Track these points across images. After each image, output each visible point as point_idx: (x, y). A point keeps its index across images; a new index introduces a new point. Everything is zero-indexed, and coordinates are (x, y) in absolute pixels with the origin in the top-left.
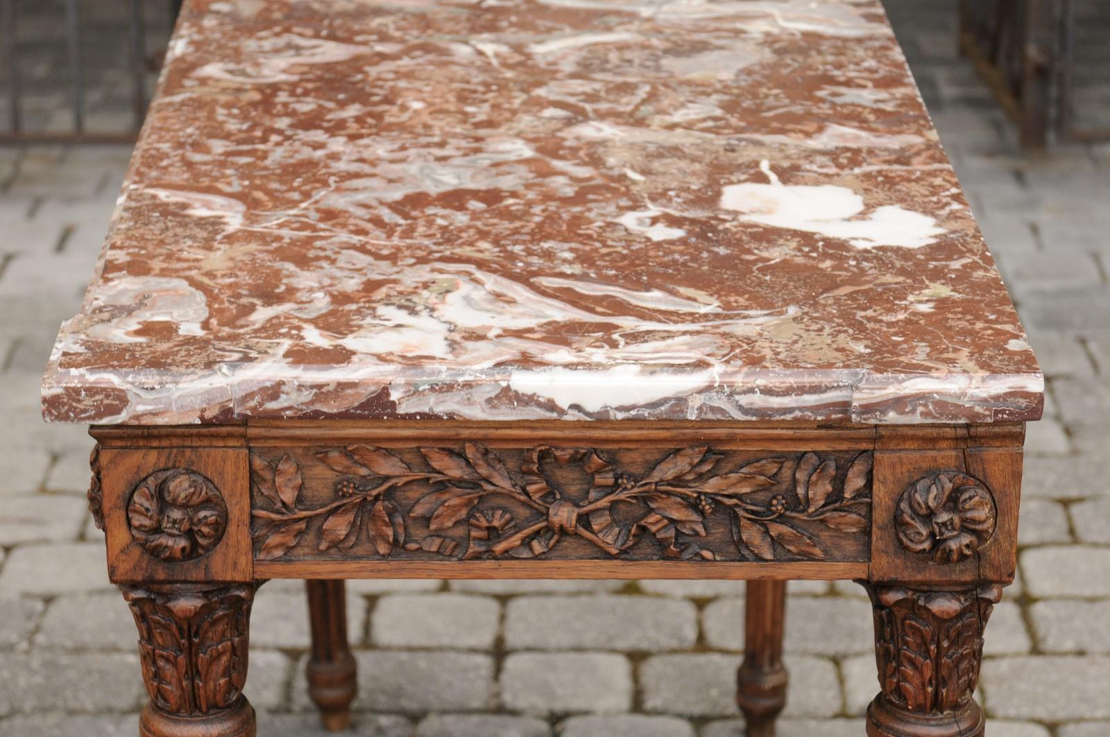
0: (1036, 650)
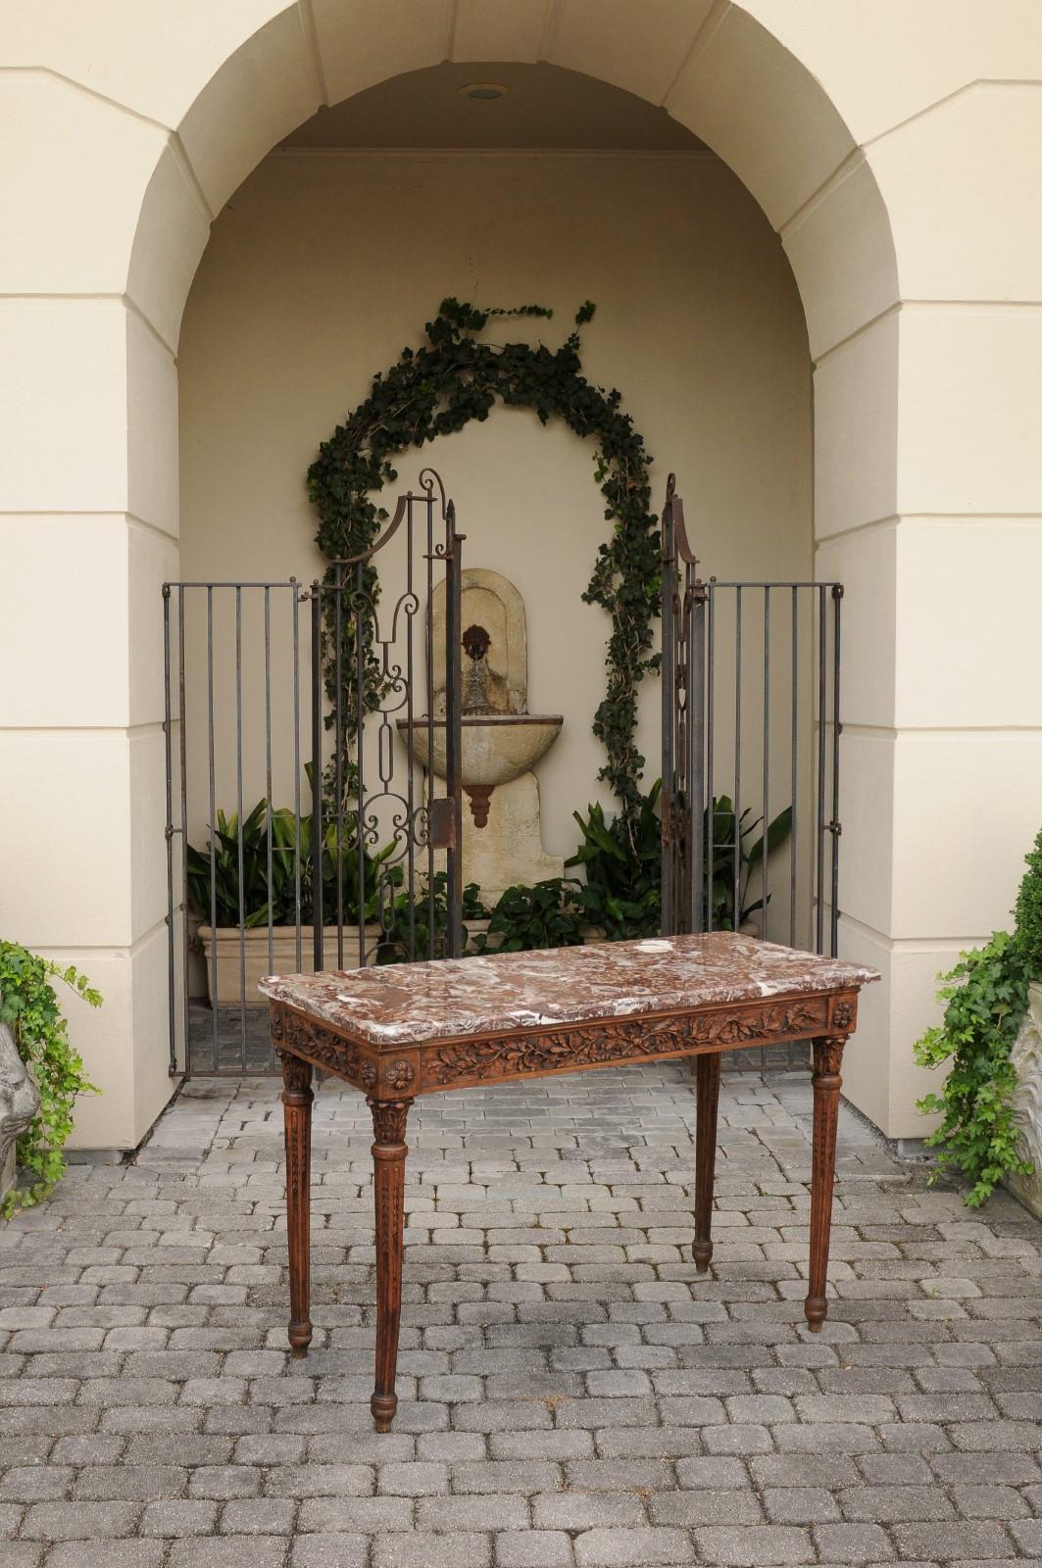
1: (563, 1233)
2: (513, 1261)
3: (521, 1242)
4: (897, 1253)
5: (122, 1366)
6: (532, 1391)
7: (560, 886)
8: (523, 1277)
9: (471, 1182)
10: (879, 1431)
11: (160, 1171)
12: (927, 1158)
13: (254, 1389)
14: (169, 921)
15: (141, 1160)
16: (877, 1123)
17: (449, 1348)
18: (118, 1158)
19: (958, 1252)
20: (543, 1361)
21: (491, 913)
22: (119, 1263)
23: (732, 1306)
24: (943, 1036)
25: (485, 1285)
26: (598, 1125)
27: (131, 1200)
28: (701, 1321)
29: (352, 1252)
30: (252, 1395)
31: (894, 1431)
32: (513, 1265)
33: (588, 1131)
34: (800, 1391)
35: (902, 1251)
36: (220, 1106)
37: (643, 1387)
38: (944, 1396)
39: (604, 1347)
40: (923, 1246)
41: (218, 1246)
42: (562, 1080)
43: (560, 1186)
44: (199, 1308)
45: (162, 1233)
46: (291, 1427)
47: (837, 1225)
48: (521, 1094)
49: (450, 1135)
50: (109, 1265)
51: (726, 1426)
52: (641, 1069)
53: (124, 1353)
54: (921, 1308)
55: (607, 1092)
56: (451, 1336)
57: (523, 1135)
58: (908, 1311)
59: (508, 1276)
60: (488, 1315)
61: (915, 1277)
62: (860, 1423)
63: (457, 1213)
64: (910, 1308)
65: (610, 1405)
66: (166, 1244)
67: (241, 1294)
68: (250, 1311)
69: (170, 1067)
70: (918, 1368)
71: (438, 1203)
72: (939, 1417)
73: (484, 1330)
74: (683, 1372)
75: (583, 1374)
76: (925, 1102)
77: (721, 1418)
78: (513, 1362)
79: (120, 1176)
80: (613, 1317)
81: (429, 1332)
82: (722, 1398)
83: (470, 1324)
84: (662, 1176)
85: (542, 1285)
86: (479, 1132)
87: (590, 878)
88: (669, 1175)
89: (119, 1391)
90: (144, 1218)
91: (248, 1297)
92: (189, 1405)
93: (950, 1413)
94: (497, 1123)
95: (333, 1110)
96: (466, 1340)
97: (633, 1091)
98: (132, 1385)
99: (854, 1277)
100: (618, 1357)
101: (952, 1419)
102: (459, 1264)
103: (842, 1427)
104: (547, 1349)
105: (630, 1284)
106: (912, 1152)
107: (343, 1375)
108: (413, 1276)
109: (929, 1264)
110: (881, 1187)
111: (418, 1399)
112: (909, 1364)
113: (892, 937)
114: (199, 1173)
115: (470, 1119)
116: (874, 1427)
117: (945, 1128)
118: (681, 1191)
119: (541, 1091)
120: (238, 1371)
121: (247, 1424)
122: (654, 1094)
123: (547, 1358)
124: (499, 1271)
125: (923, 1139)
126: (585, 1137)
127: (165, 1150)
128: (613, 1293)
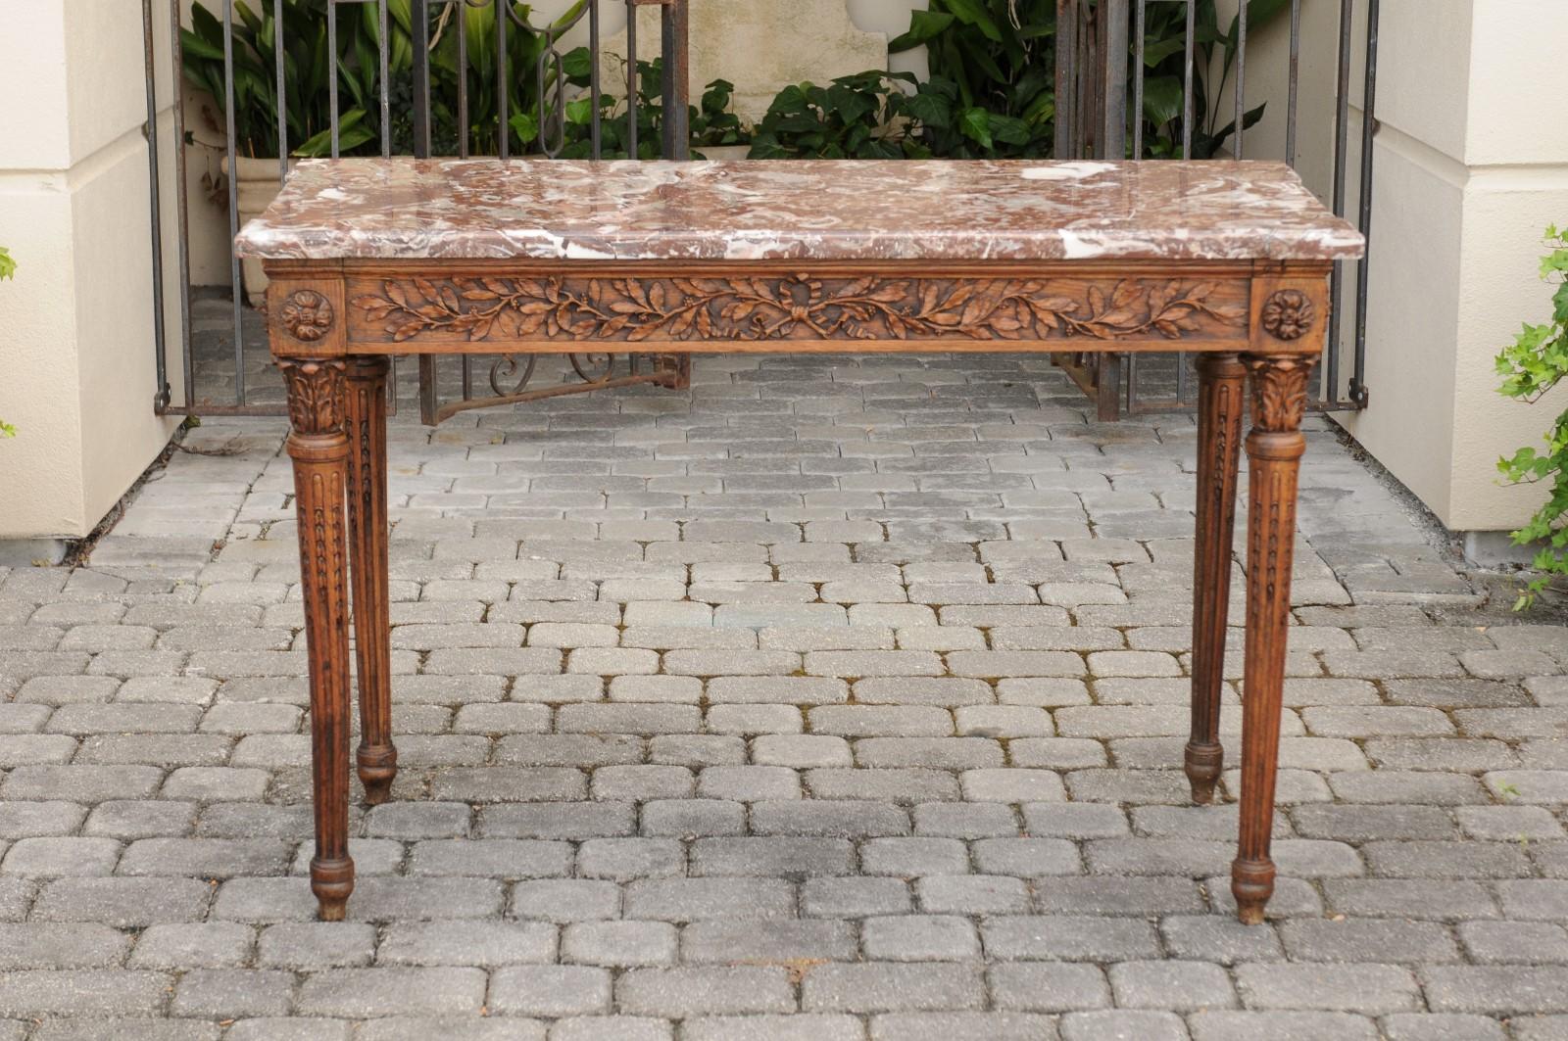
0: (1095, 703)
1: (844, 684)
2: (750, 730)
3: (768, 698)
4: (1446, 726)
5: (33, 902)
6: (763, 948)
7: (877, 83)
8: (765, 758)
9: (687, 598)
10: (1384, 1025)
11: (131, 576)
12: (1518, 567)
13: (267, 941)
14: (149, 131)
15: (99, 556)
16: (1432, 504)
17: (622, 875)
18: (56, 553)
19: (1557, 726)
20: (787, 899)
21: (754, 134)
22: (42, 729)
23: (1138, 810)
24: (1549, 340)
25: (696, 770)
26: (925, 504)
27: (72, 625)
28: (1079, 835)
29: (463, 714)
30: (262, 951)
31: (1412, 1026)
32: (748, 738)
33: (907, 514)
34: (1245, 955)
35: (1456, 724)
36: (250, 468)
37: (961, 943)
38: (1508, 968)
39: (899, 876)
40: (1495, 716)
41: (223, 702)
42: (868, 427)
43: (847, 606)
44: (178, 806)
45: (124, 680)
46: (328, 1005)
47: (1341, 677)
48: (792, 451)
49: (657, 519)
50: (24, 733)
51: (1106, 1013)
52: (1011, 411)
53: (38, 880)
54: (1481, 819)
55: (946, 449)
56: (629, 855)
57: (787, 520)
58: (1457, 824)
59: (739, 755)
60: (697, 821)
61: (1476, 767)
62: (1351, 1012)
63: (656, 650)
64: (1462, 820)
65: (901, 975)
66: (130, 697)
67: (258, 782)
68: (269, 810)
69: (156, 398)
70: (1465, 920)
71: (626, 633)
72: (1498, 1004)
73: (688, 845)
74: (1037, 919)
75: (858, 922)
76: (1514, 462)
77: (1099, 997)
78: (734, 900)
79: (59, 585)
80: (919, 825)
81: (587, 849)
82: (1105, 966)
83: (663, 835)
84: (1032, 591)
85: (799, 771)
86: (708, 515)
87: (934, 70)
88: (1044, 590)
89: (22, 943)
90: (95, 655)
91: (270, 787)
92: (147, 969)
93: (1518, 998)
94: (744, 499)
95: (452, 476)
96: (654, 862)
97: (995, 447)
98: (47, 934)
99: (1364, 765)
100: (923, 894)
101: (1519, 1006)
102: (653, 735)
103: (1317, 1016)
104: (799, 879)
105: (956, 772)
106: (1491, 555)
107: (427, 920)
108: (569, 754)
109: (1503, 745)
110: (1430, 616)
111: (558, 961)
112: (1451, 913)
113: (1467, 163)
114: (201, 580)
115: (699, 492)
116: (1375, 1019)
117: (1552, 511)
118: (1065, 616)
119: (829, 446)
120: (238, 911)
121: (247, 1000)
122: (1031, 453)
123: (797, 895)
124: (726, 748)
125: (1511, 531)
126: (900, 524)
127: (142, 540)
128: (924, 786)
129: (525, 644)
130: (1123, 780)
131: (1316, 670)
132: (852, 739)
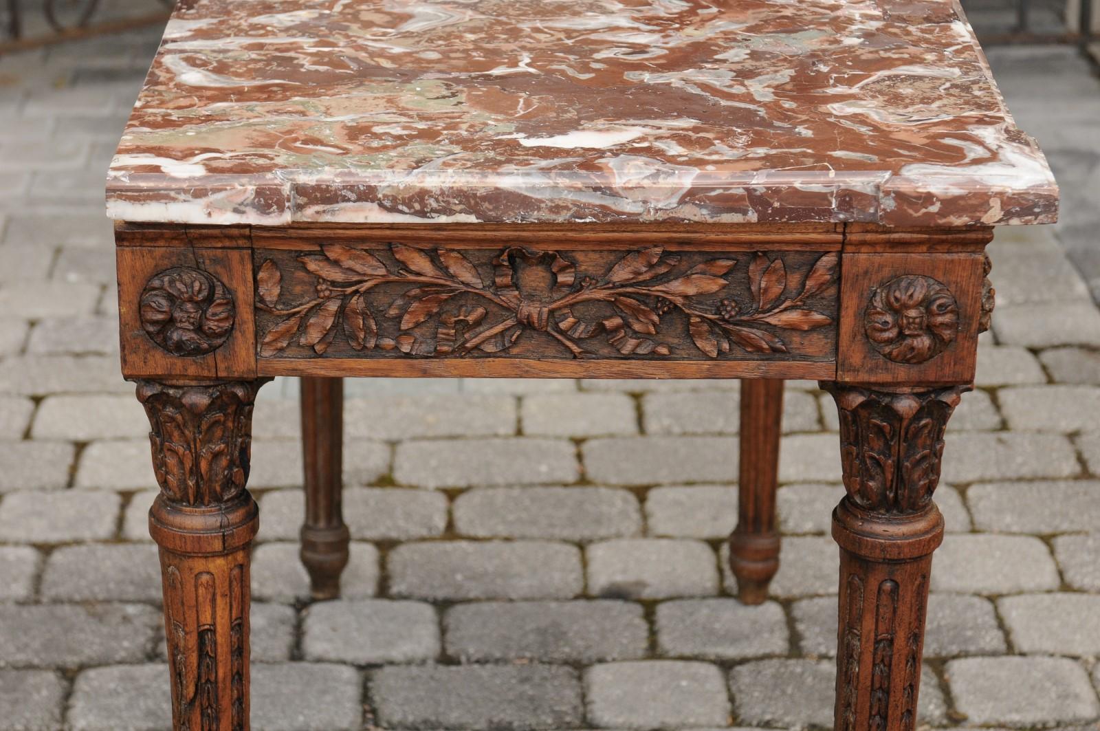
8: (318, 648)
105: (579, 667)
108: (48, 644)
128: (532, 699)
129: (27, 435)
130: (809, 680)
131: (1070, 467)
132: (442, 606)
